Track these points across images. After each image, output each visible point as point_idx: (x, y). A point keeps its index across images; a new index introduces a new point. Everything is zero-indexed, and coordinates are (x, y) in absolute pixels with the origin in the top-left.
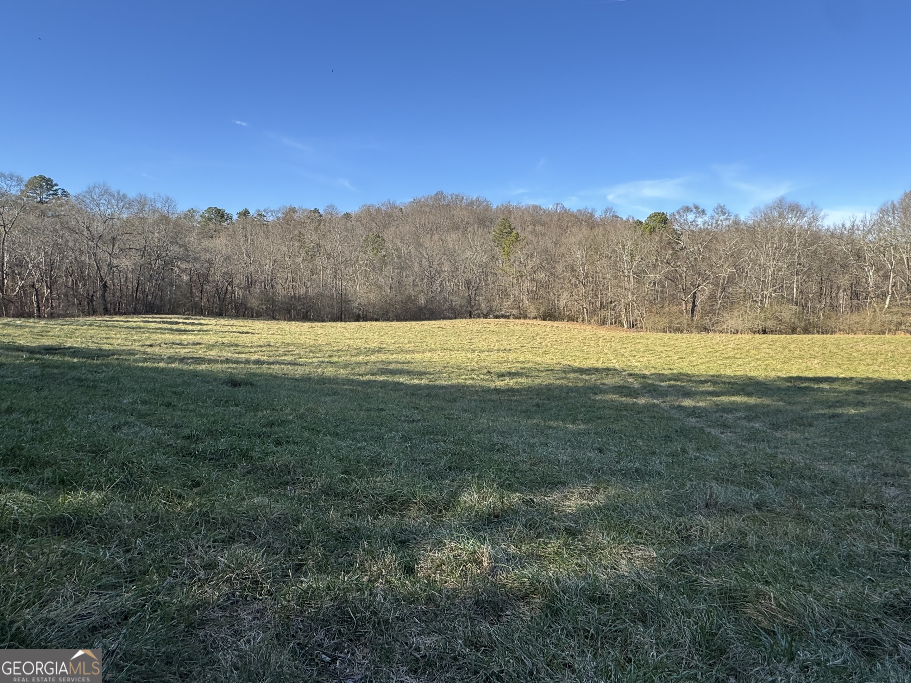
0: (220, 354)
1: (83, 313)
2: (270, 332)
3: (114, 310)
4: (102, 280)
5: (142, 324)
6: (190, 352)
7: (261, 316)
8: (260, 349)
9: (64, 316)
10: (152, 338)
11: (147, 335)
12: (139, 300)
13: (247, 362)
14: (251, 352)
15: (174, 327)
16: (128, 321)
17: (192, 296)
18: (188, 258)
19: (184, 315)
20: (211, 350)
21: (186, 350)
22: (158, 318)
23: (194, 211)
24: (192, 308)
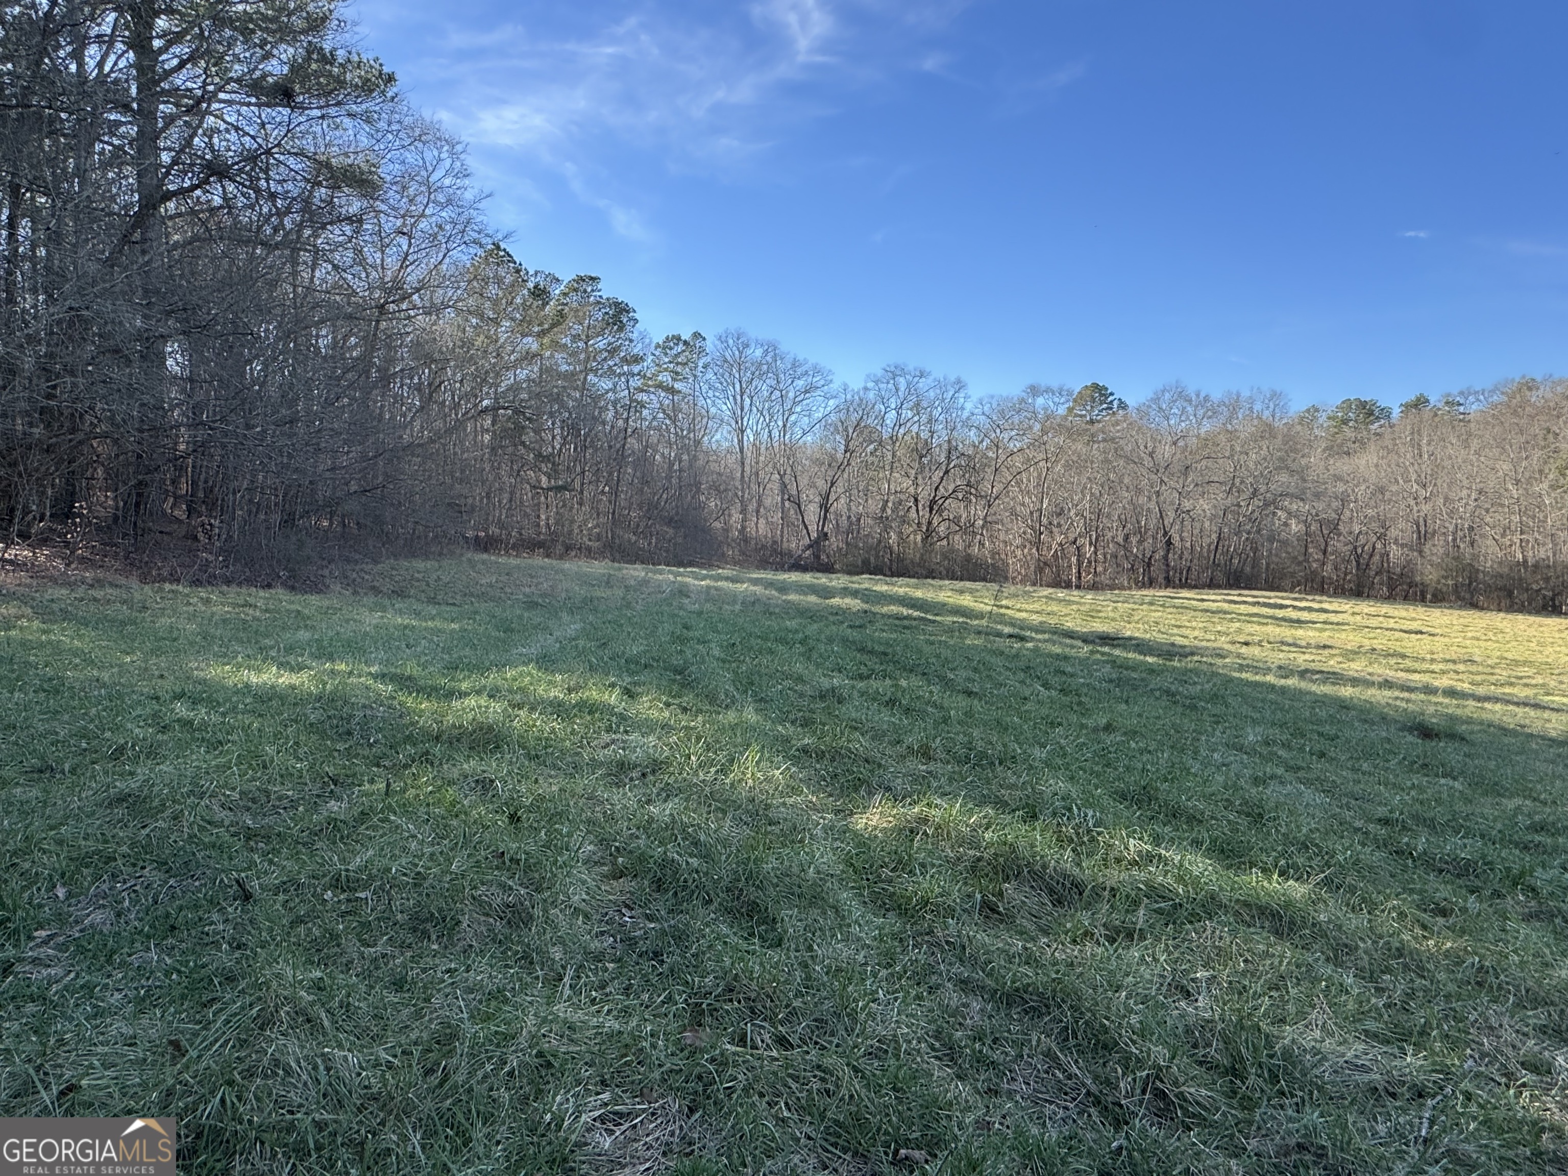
0: (1370, 670)
1: (1136, 584)
2: (1469, 635)
3: (1180, 580)
4: (1166, 533)
5: (1226, 606)
6: (1313, 661)
7: (1443, 600)
8: (1451, 666)
9: (1112, 588)
10: (1247, 631)
11: (1238, 625)
12: (1219, 565)
13: (1429, 690)
14: (1433, 672)
15: (1280, 613)
16: (1203, 600)
17: (1307, 561)
18: (1304, 493)
19: (1291, 592)
20: (1353, 660)
21: (1307, 657)
22: (1249, 595)
23: (1317, 410)
24: (1307, 580)
